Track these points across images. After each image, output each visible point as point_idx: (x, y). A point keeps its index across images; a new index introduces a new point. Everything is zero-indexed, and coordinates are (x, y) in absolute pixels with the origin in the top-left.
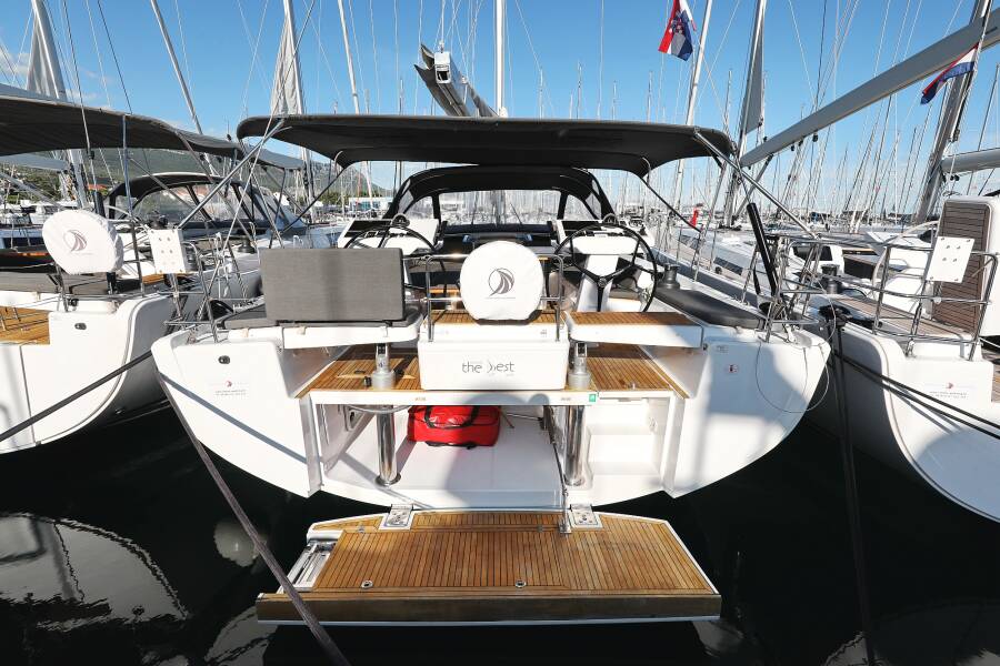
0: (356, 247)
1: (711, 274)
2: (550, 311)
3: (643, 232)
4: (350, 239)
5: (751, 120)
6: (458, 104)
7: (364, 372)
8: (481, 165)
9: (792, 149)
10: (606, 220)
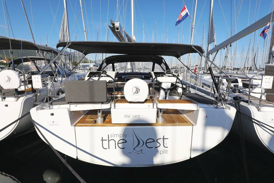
0: (91, 80)
1: (201, 88)
2: (151, 99)
3: (178, 75)
4: (89, 77)
5: (211, 40)
6: (121, 36)
7: (93, 119)
8: (128, 55)
9: (224, 49)
10: (167, 72)
